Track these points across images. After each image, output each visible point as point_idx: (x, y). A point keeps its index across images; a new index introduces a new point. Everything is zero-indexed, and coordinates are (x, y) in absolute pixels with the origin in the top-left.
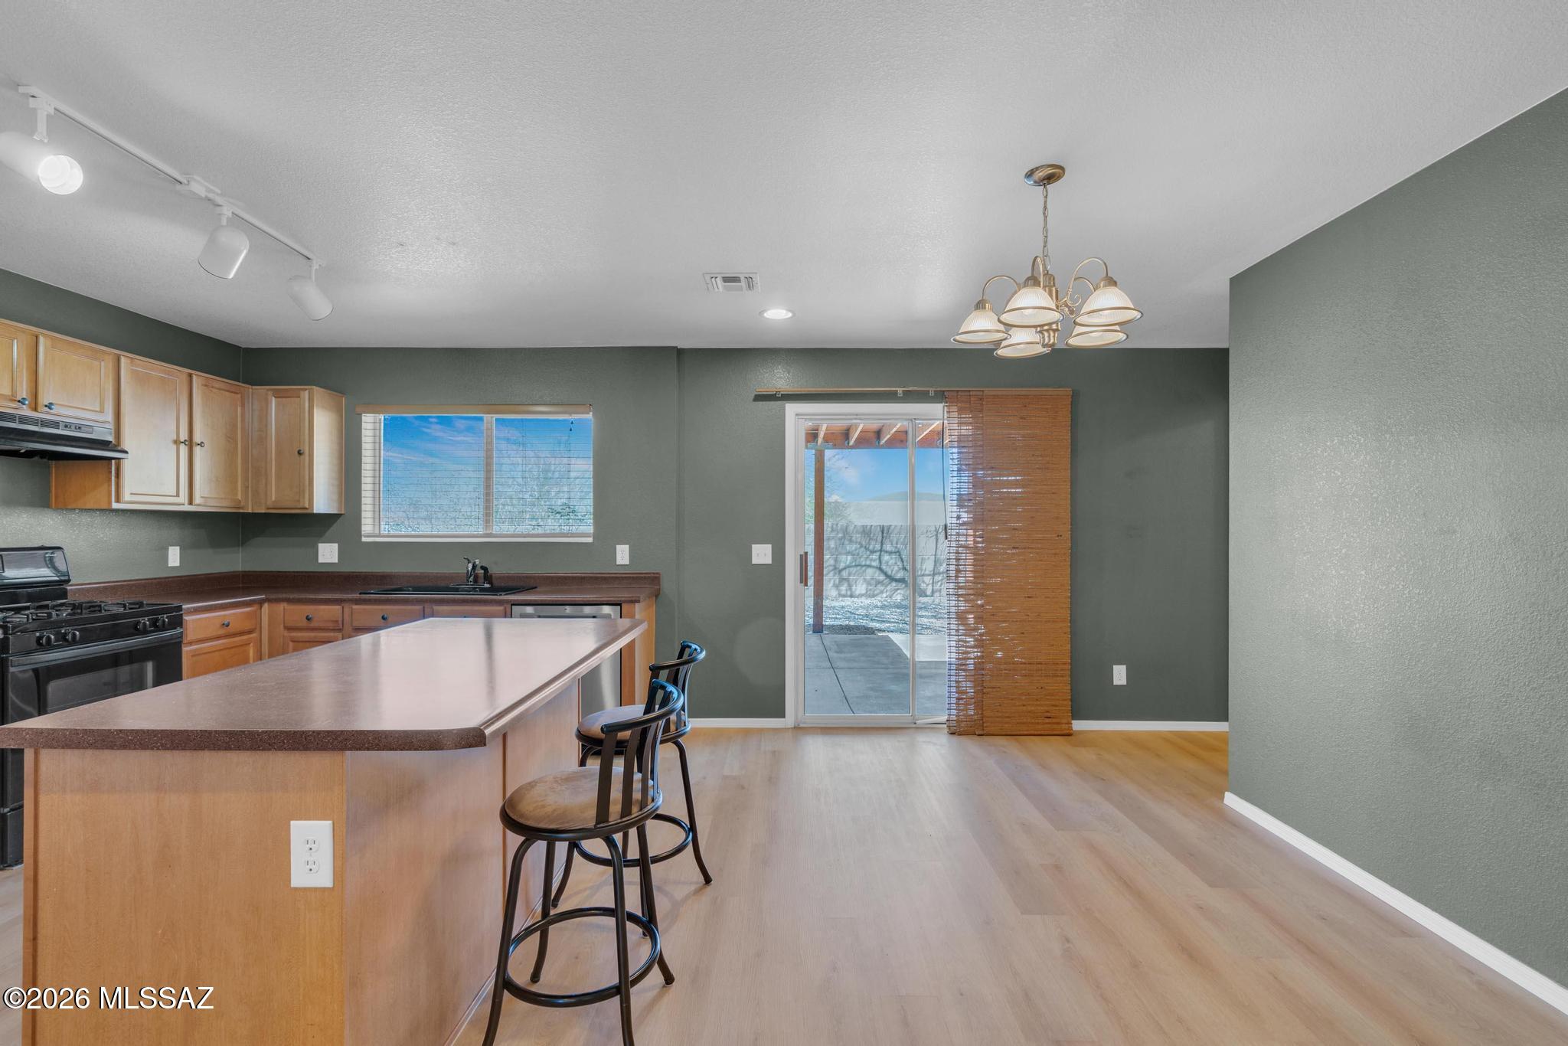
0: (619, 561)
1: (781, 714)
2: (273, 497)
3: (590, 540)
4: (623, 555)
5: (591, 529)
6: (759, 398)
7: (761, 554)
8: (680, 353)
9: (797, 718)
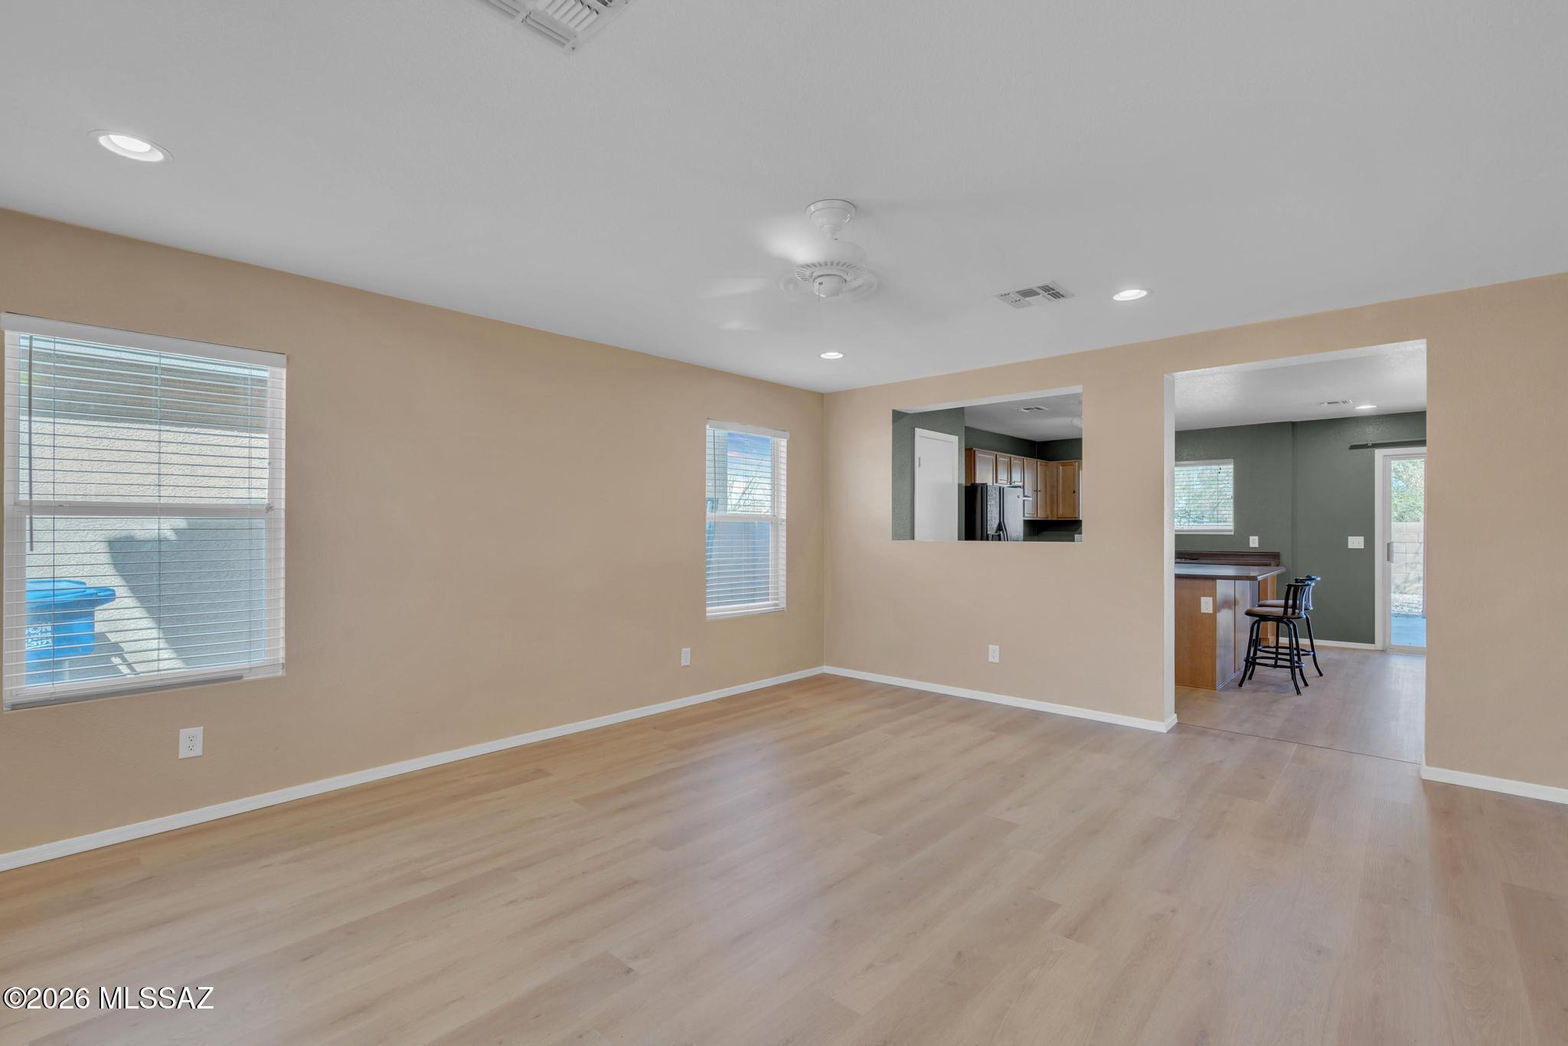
0: (1252, 545)
1: (1373, 642)
2: (1062, 513)
3: (1232, 533)
4: (1254, 542)
5: (1232, 528)
6: (1353, 447)
7: (1356, 542)
8: (1294, 424)
9: (1384, 645)
